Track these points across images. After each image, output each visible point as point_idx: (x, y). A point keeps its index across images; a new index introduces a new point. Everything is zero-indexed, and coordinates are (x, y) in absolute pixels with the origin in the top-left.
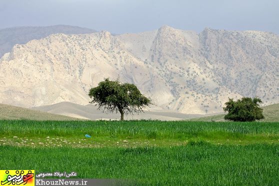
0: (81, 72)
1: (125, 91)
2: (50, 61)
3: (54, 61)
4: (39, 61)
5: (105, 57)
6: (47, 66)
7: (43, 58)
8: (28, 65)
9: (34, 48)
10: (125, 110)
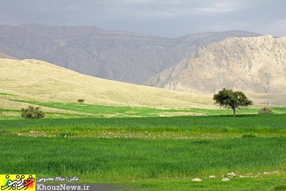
0: (250, 67)
1: (236, 96)
2: (226, 58)
3: (229, 59)
4: (218, 58)
5: (268, 55)
6: (224, 62)
7: (221, 56)
8: (210, 62)
9: (214, 48)
10: (236, 109)
